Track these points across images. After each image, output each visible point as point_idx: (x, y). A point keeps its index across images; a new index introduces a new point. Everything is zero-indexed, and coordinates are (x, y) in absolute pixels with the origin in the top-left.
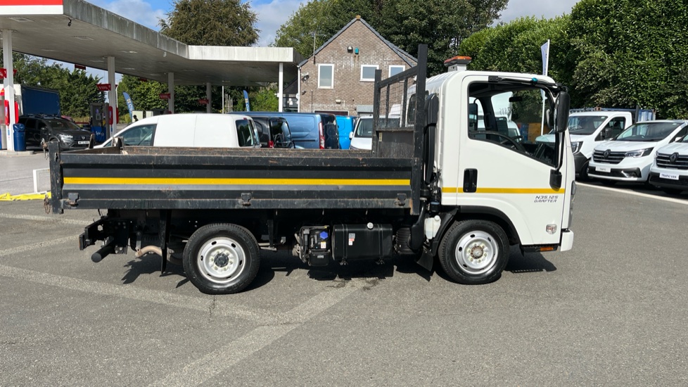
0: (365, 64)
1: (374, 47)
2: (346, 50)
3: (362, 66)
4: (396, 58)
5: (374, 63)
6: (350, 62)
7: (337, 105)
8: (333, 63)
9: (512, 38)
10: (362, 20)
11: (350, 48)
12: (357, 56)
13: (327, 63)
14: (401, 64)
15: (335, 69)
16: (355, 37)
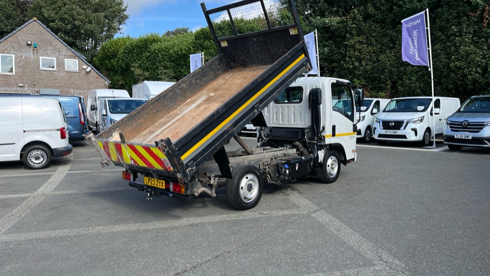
0: (43, 56)
1: (51, 44)
2: (25, 44)
3: (41, 58)
4: (70, 53)
5: (52, 56)
6: (30, 54)
7: (19, 88)
8: (14, 54)
9: (148, 46)
10: (38, 21)
11: (29, 43)
12: (36, 49)
13: (7, 53)
14: (75, 59)
15: (16, 59)
16: (33, 34)
